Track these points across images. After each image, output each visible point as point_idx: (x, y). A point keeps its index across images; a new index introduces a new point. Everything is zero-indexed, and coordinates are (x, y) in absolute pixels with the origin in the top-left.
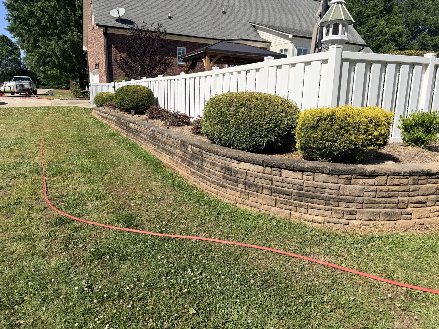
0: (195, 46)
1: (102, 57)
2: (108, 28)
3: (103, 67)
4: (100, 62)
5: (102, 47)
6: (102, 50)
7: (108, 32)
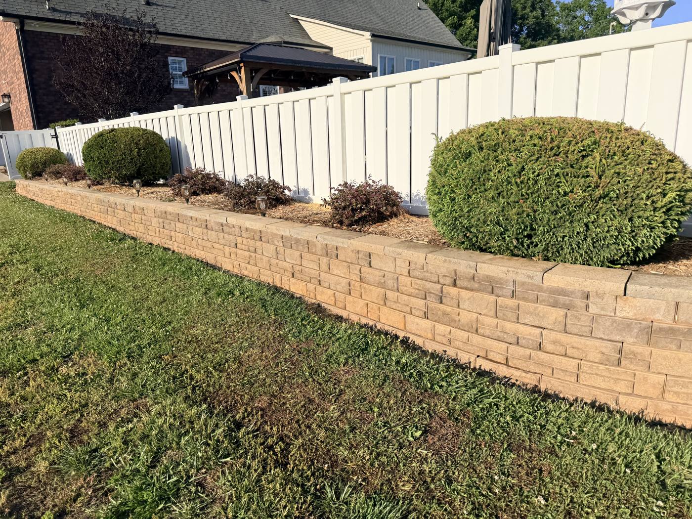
0: (200, 55)
1: (18, 79)
2: (27, 21)
3: (23, 99)
4: (12, 89)
5: (14, 59)
6: (14, 65)
7: (26, 28)
